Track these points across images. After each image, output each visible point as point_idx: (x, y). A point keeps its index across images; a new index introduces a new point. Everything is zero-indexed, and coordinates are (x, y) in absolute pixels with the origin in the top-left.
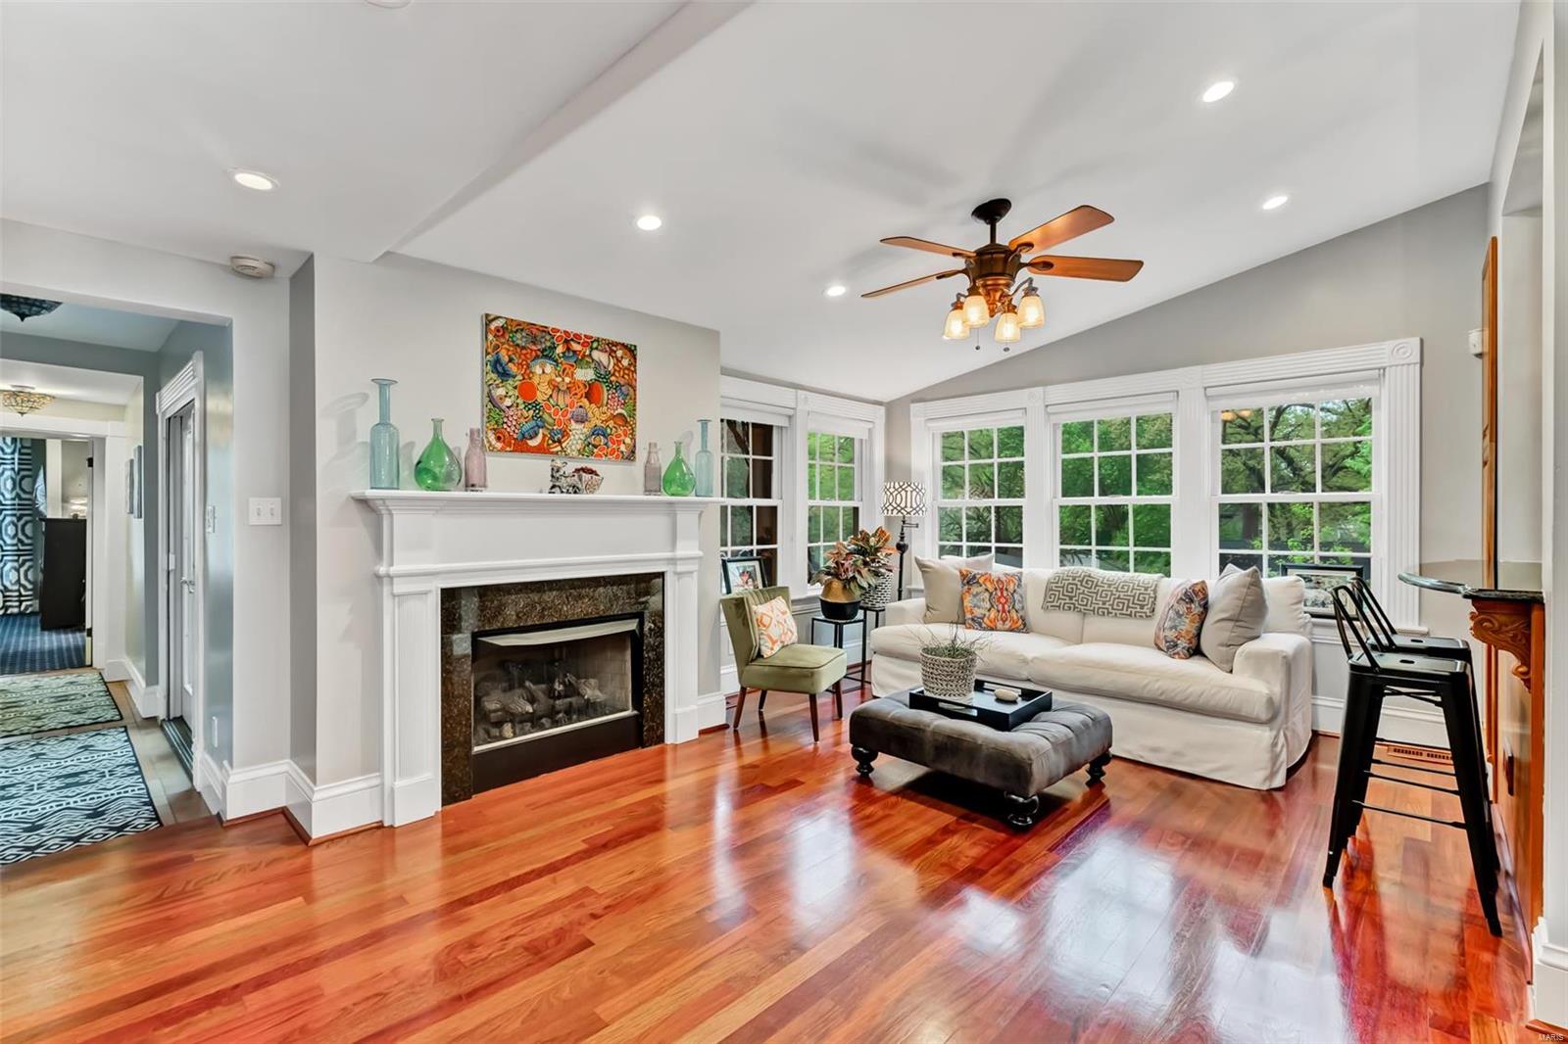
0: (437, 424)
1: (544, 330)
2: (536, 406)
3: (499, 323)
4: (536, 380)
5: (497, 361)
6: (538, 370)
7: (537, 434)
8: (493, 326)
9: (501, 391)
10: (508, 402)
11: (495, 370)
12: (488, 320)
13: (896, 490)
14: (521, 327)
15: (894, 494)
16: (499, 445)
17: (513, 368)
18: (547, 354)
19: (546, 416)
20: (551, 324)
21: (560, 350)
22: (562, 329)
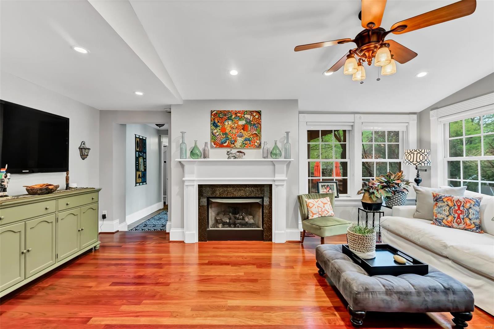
0: (196, 142)
1: (229, 112)
2: (226, 134)
3: (215, 112)
4: (226, 127)
5: (214, 123)
6: (226, 123)
7: (226, 142)
8: (213, 114)
9: (216, 131)
10: (217, 134)
11: (214, 125)
12: (212, 112)
13: (409, 153)
14: (221, 112)
15: (407, 155)
16: (215, 146)
17: (219, 124)
18: (229, 118)
19: (229, 137)
20: (230, 110)
21: (233, 116)
22: (234, 110)
